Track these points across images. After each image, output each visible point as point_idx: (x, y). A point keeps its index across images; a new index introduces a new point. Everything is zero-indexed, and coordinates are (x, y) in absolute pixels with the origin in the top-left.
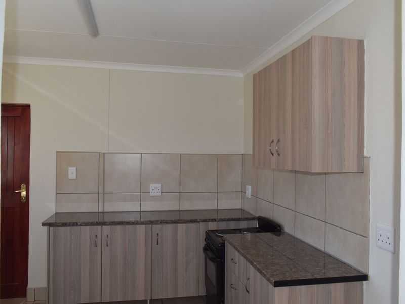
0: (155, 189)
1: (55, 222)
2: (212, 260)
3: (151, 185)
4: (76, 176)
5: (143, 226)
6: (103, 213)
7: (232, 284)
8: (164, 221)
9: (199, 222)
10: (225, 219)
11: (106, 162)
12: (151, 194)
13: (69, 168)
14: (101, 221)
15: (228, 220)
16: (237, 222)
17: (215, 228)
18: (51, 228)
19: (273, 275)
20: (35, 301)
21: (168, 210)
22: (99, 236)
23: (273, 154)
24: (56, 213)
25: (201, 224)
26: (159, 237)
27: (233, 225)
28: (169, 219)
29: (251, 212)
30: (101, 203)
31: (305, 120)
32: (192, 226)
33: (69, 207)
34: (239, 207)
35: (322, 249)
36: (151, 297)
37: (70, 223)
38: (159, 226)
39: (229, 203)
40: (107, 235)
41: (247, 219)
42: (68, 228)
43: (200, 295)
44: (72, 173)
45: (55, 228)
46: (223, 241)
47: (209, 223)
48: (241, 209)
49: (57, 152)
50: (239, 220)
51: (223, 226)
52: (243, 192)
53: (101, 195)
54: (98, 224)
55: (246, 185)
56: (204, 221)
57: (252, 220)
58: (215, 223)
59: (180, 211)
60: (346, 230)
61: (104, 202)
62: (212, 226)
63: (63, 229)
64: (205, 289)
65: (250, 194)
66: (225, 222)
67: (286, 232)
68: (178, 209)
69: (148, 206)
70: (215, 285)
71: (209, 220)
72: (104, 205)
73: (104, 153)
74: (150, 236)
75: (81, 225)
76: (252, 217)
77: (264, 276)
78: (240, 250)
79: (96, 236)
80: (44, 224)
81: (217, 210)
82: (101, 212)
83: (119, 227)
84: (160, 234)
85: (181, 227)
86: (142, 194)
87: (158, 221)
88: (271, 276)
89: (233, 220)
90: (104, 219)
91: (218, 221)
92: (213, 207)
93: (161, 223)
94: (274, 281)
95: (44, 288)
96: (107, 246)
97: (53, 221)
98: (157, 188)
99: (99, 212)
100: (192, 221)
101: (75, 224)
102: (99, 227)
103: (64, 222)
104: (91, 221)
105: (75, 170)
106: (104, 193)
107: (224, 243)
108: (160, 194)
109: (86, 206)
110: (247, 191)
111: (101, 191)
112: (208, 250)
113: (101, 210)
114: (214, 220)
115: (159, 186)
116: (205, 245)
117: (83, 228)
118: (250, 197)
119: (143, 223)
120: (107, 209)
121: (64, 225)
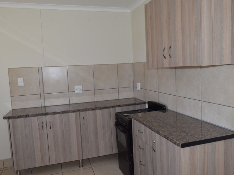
0: (78, 89)
1: (12, 115)
2: (123, 131)
3: (75, 87)
4: (23, 84)
5: (74, 113)
6: (45, 107)
7: (139, 146)
8: (87, 109)
9: (109, 108)
10: (127, 105)
11: (43, 74)
12: (76, 92)
13: (18, 79)
14: (44, 112)
15: (128, 105)
16: (134, 106)
17: (120, 111)
18: (10, 120)
19: (178, 140)
20: (4, 168)
21: (88, 102)
22: (44, 122)
23: (165, 58)
24: (12, 110)
25: (111, 109)
26: (85, 119)
27: (131, 108)
28: (90, 107)
29: (141, 99)
30: (43, 101)
31: (195, 29)
32: (106, 111)
33: (21, 105)
34: (132, 96)
35: (200, 118)
36: (83, 158)
37: (23, 115)
38: (84, 113)
39: (126, 94)
40: (50, 121)
41: (140, 104)
42: (23, 119)
43: (114, 153)
44: (21, 82)
45: (13, 120)
46: (129, 118)
47: (116, 108)
48: (134, 98)
49: (8, 68)
50: (135, 104)
51: (125, 109)
52: (135, 87)
53: (42, 95)
54: (42, 114)
55: (137, 82)
56: (113, 107)
57: (143, 104)
58: (120, 107)
59: (95, 102)
60: (220, 105)
61: (44, 99)
62: (118, 110)
63: (19, 120)
64: (117, 149)
65: (140, 88)
66: (126, 107)
67: (169, 110)
68: (94, 101)
69: (74, 100)
70: (126, 147)
71: (116, 106)
72: (45, 102)
73: (42, 67)
74: (79, 119)
75: (31, 116)
76: (143, 102)
77: (171, 140)
78: (146, 124)
79: (42, 122)
80: (4, 118)
81: (119, 100)
82: (43, 107)
83: (57, 115)
84: (85, 118)
85: (99, 112)
86: (70, 92)
87: (83, 109)
88: (177, 141)
89: (131, 105)
90: (45, 111)
91: (122, 106)
92: (116, 98)
93: (85, 110)
94: (181, 144)
95: (10, 159)
96: (51, 128)
97: (11, 115)
98: (79, 88)
99: (42, 107)
100: (106, 108)
101: (27, 116)
102: (44, 117)
103: (19, 115)
104: (38, 113)
105: (23, 80)
106: (44, 94)
107: (131, 120)
108: (82, 92)
109: (33, 103)
110: (138, 86)
111: (42, 92)
112: (119, 125)
113: (43, 105)
114: (119, 106)
115: (81, 87)
116: (115, 122)
117: (33, 118)
118: (140, 90)
119: (73, 112)
120: (47, 104)
121: (19, 117)
